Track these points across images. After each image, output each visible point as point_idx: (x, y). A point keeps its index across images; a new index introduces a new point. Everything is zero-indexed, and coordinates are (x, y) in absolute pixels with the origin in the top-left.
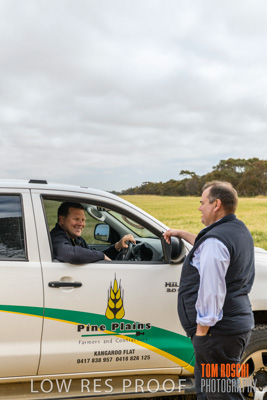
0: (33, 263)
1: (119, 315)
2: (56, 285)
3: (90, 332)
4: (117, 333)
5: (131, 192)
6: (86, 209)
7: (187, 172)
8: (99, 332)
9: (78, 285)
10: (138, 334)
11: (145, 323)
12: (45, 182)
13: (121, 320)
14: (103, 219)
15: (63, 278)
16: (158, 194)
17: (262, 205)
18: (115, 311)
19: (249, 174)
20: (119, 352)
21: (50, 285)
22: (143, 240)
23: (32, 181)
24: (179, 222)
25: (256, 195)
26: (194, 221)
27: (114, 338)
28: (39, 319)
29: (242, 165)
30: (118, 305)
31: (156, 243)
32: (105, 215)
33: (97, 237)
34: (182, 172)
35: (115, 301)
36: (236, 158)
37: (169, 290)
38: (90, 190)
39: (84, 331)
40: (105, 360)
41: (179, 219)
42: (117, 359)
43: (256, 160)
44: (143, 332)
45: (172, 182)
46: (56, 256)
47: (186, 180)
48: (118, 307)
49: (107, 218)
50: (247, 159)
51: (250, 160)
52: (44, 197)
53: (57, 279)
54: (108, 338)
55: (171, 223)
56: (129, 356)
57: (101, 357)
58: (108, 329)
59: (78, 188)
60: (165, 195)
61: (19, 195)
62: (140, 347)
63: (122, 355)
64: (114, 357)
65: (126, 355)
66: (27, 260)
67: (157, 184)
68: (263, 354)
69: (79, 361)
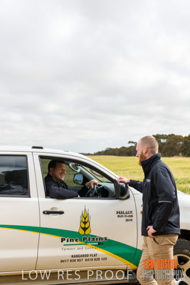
0: (33, 199)
1: (87, 232)
2: (48, 213)
3: (69, 243)
4: (86, 243)
5: (99, 154)
6: (68, 165)
7: (132, 142)
8: (75, 242)
9: (61, 213)
10: (99, 244)
11: (103, 237)
12: (41, 148)
13: (89, 235)
14: (79, 171)
15: (52, 208)
16: (115, 155)
17: (177, 162)
18: (85, 229)
19: (169, 143)
20: (87, 256)
21: (44, 213)
22: (103, 184)
23: (34, 147)
24: (127, 172)
25: (173, 156)
26: (136, 171)
27: (84, 246)
28: (36, 234)
29: (164, 138)
30: (87, 226)
31: (111, 186)
32: (80, 168)
33: (75, 181)
34: (130, 142)
35: (85, 223)
36: (161, 134)
37: (119, 216)
38: (70, 153)
39: (65, 242)
40: (78, 260)
41: (127, 170)
42: (86, 260)
43: (173, 135)
44: (103, 243)
45: (124, 148)
46: (48, 194)
47: (132, 147)
48: (86, 226)
49: (81, 170)
50: (168, 134)
51: (169, 135)
52: (41, 157)
53: (49, 209)
54: (80, 246)
55: (122, 172)
56: (94, 258)
57: (76, 258)
58: (81, 241)
59: (62, 152)
60: (119, 155)
61: (25, 156)
62: (100, 252)
63: (89, 257)
64: (84, 258)
65: (91, 257)
66: (30, 197)
67: (114, 149)
68: (178, 257)
69: (62, 261)
